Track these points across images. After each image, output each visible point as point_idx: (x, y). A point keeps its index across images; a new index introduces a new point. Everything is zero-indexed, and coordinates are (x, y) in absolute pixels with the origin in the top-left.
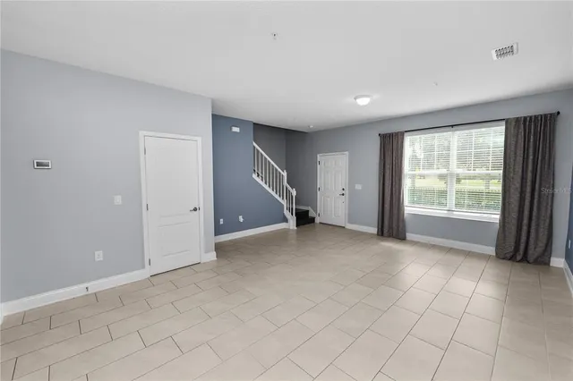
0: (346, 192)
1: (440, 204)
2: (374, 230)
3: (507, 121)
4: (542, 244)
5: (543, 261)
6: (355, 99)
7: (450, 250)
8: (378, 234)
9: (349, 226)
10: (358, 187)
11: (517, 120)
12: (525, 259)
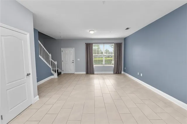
0: (74, 62)
1: (102, 63)
2: (85, 73)
3: (115, 43)
4: (121, 69)
5: (121, 73)
6: (90, 31)
7: (102, 74)
8: (86, 74)
9: (76, 73)
10: (79, 60)
11: (116, 43)
12: (118, 73)
